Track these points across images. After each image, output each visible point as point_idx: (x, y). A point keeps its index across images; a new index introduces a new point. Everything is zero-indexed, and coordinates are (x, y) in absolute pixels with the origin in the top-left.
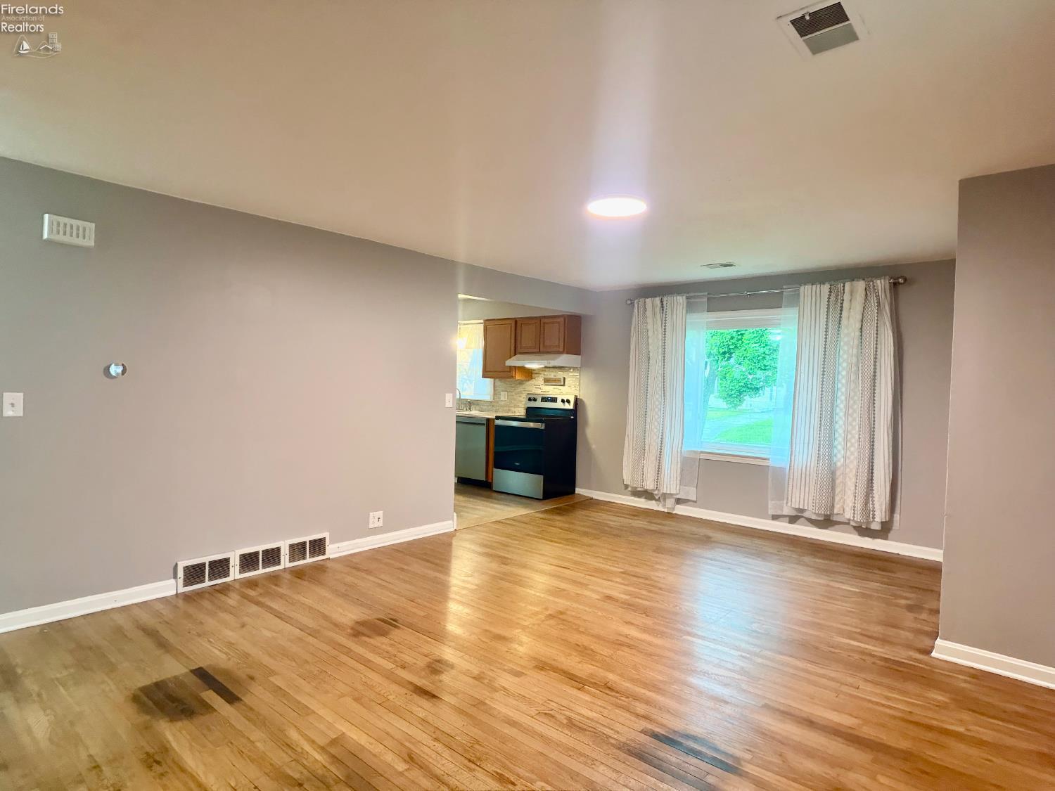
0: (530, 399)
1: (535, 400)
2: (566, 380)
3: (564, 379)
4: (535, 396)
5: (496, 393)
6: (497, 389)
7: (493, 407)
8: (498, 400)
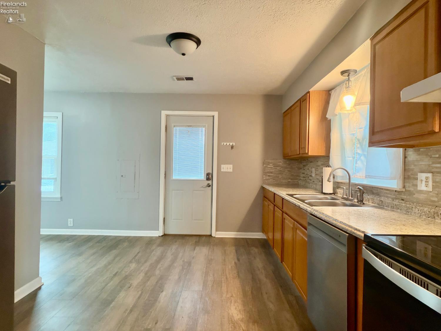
5: (409, 176)
6: (410, 167)
7: (403, 202)
8: (412, 189)
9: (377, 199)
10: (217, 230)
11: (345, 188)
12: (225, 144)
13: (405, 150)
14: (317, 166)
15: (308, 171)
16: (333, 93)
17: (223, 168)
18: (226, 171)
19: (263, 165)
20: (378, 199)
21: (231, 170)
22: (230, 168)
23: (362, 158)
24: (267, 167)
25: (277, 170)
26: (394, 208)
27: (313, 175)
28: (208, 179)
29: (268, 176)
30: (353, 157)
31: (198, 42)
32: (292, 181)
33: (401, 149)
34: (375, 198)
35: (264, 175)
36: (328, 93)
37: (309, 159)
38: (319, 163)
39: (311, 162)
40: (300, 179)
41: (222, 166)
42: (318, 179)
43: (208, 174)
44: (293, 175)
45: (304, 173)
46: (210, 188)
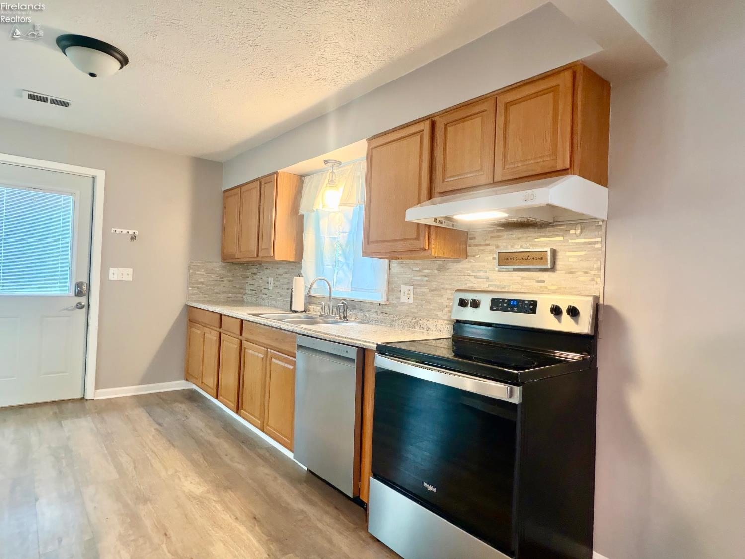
0: (463, 303)
1: (475, 304)
2: (560, 257)
3: (554, 253)
4: (475, 296)
5: (392, 288)
6: (394, 280)
7: (387, 315)
8: (395, 301)
9: (360, 315)
10: (97, 387)
11: (323, 303)
12: (119, 230)
13: (390, 261)
14: (276, 275)
15: (260, 281)
16: (307, 180)
17: (113, 274)
18: (120, 279)
19: (189, 271)
20: (362, 314)
21: (130, 278)
22: (128, 274)
23: (344, 267)
24: (195, 273)
25: (212, 279)
26: (378, 323)
27: (271, 287)
28: (79, 293)
29: (196, 288)
30: (333, 266)
31: (124, 61)
32: (234, 295)
33: (387, 260)
34: (359, 314)
35: (190, 287)
36: (301, 179)
37: (263, 264)
38: (281, 271)
39: (266, 269)
40: (246, 293)
41: (112, 270)
42: (278, 293)
43: (79, 285)
44: (235, 287)
45: (252, 285)
46: (84, 310)
